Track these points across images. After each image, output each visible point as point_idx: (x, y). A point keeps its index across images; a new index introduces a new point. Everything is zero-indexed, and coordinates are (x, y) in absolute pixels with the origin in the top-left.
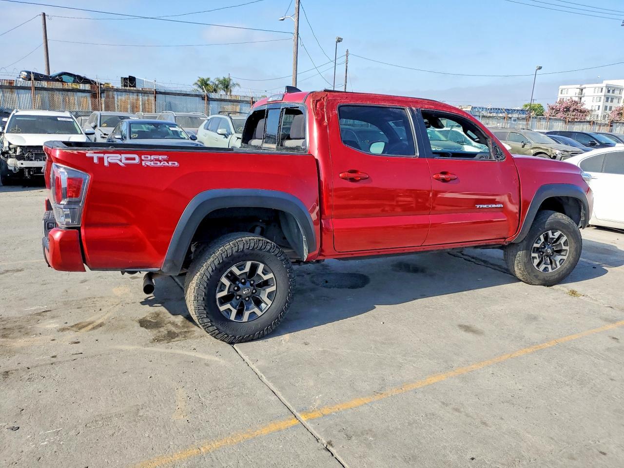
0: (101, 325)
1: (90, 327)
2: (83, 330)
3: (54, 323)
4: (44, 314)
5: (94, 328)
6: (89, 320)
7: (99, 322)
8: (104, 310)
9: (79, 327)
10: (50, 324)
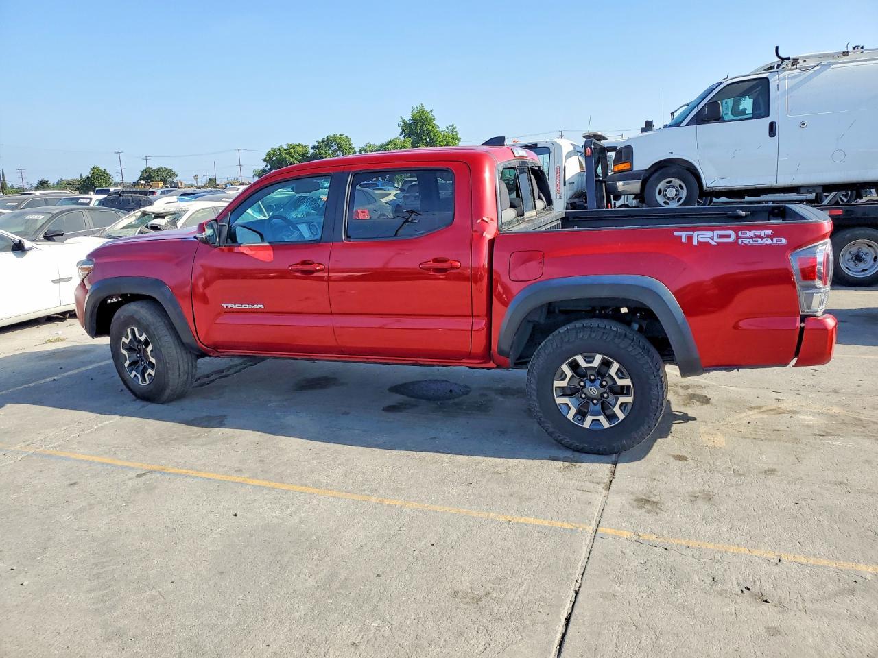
0: (752, 408)
1: (763, 409)
2: (772, 408)
3: (805, 420)
4: (824, 434)
5: (760, 407)
6: (765, 416)
7: (752, 412)
8: (745, 422)
9: (776, 411)
10: (811, 421)
